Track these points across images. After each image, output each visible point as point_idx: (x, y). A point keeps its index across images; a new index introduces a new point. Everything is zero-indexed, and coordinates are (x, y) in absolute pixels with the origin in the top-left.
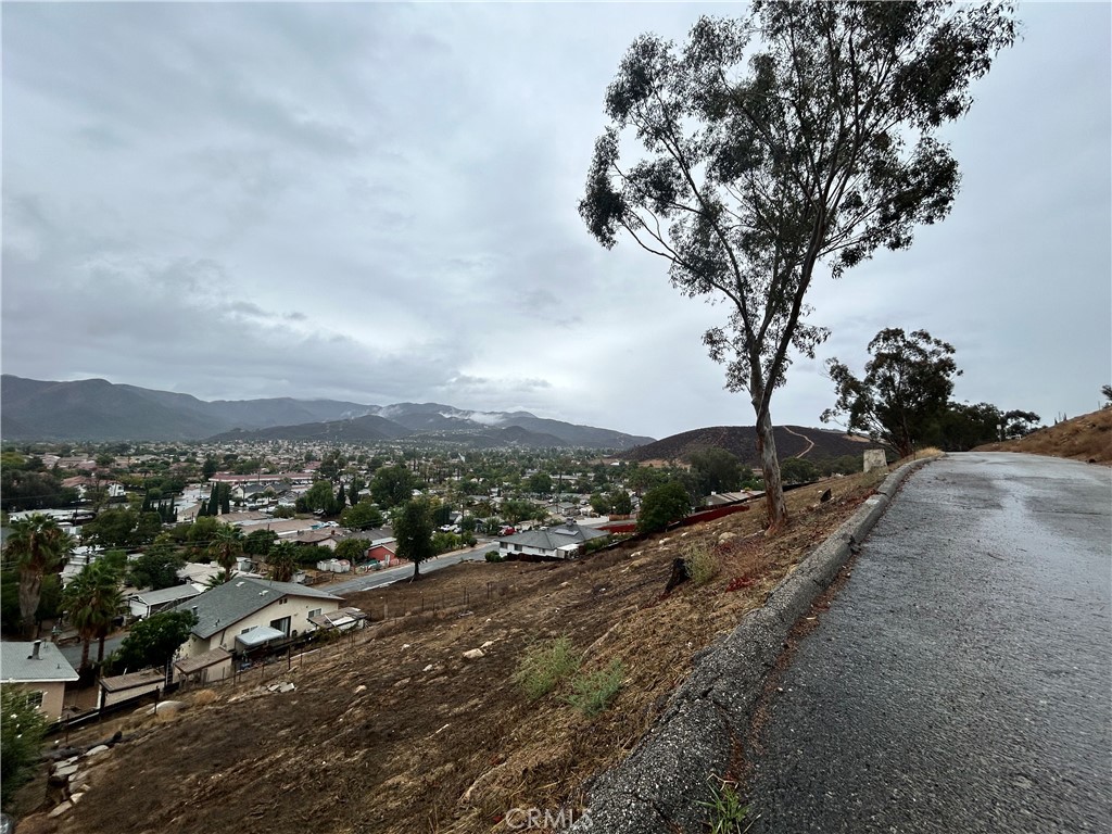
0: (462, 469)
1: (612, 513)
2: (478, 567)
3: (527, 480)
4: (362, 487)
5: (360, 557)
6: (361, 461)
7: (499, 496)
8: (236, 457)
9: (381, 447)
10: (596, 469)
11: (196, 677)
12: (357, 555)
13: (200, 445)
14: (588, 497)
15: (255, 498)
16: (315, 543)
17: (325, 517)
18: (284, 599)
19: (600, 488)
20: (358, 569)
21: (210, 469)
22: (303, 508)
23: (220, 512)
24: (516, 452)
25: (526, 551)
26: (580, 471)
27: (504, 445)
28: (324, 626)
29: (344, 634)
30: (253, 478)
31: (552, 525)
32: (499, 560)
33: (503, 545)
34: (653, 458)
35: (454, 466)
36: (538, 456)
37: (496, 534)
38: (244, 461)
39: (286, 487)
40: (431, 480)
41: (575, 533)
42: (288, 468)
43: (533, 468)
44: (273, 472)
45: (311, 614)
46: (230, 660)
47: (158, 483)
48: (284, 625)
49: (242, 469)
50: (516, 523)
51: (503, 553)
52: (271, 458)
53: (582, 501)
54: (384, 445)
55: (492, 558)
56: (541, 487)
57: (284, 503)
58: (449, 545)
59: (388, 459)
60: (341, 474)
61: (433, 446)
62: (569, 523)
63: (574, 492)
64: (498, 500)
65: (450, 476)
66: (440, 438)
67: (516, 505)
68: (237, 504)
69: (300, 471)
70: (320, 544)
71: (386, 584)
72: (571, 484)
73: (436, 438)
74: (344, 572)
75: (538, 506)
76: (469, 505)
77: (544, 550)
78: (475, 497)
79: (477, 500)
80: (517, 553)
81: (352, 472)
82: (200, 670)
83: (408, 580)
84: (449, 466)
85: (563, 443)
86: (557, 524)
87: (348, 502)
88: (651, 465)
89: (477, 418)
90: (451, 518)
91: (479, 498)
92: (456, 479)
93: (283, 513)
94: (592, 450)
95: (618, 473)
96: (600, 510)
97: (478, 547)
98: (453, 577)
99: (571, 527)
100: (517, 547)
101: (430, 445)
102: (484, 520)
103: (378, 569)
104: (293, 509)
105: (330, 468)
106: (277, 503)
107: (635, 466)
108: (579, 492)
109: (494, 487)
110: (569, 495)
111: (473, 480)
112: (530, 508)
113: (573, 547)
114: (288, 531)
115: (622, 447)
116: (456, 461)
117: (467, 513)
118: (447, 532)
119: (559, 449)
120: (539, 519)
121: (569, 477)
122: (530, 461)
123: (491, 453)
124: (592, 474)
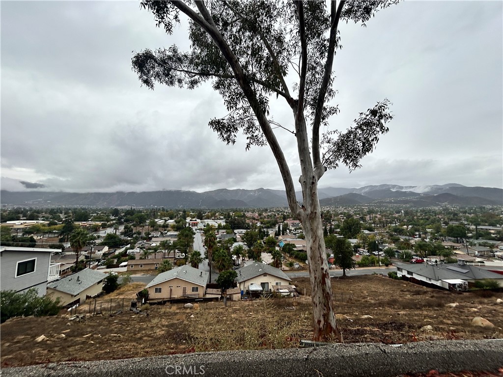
2: (380, 279)
7: (420, 237)
15: (296, 229)
24: (446, 210)
25: (417, 277)
27: (437, 205)
32: (396, 278)
33: (399, 270)
36: (465, 212)
43: (457, 220)
50: (426, 256)
51: (399, 275)
54: (359, 207)
55: (392, 276)
56: (459, 234)
58: (372, 263)
59: (359, 214)
61: (386, 207)
64: (418, 240)
66: (390, 202)
68: (290, 232)
72: (491, 233)
73: (388, 202)
76: (396, 241)
77: (430, 279)
78: (400, 236)
79: (402, 238)
80: (409, 276)
83: (338, 278)
84: (392, 217)
90: (381, 247)
91: (404, 237)
92: (394, 225)
93: (302, 237)
97: (391, 267)
99: (463, 267)
101: (384, 206)
109: (418, 231)
110: (485, 241)
111: (405, 226)
113: (459, 282)
114: (300, 245)
116: (397, 215)
117: (393, 246)
118: (376, 255)
119: (489, 207)
120: (444, 256)
121: (491, 228)
122: (454, 216)
123: (424, 211)
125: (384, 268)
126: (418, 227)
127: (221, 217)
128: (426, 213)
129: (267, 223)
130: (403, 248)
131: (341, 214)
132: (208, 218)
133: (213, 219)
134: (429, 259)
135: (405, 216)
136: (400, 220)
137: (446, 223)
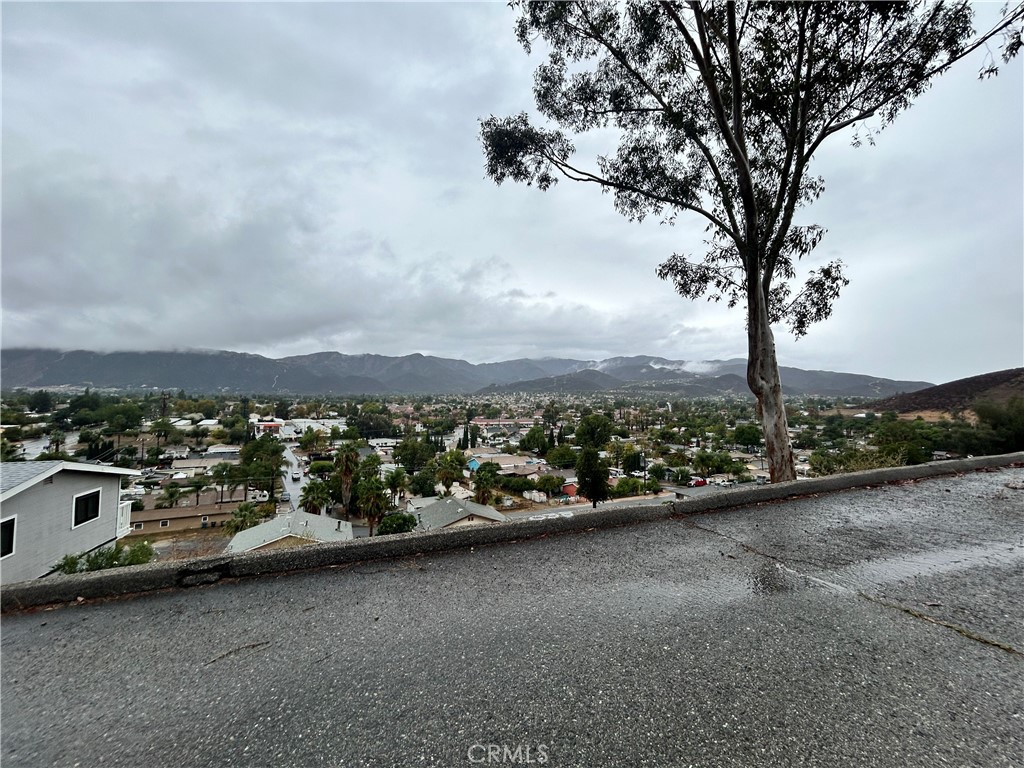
4: (572, 432)
5: (557, 491)
6: (577, 408)
8: (489, 405)
9: (597, 397)
10: (830, 420)
12: (553, 489)
13: (471, 396)
15: (494, 437)
16: (526, 476)
17: (540, 455)
19: (829, 443)
20: (551, 501)
21: (471, 415)
22: (525, 447)
23: (469, 446)
24: (730, 401)
26: (806, 423)
30: (496, 422)
37: (685, 485)
38: (493, 409)
39: (516, 429)
40: (635, 427)
42: (522, 415)
43: (746, 418)
44: (512, 417)
49: (491, 414)
50: (709, 475)
52: (512, 407)
53: (802, 458)
54: (599, 395)
56: (748, 439)
57: (514, 442)
58: (633, 490)
59: (600, 408)
60: (559, 420)
61: (644, 395)
65: (654, 424)
66: (650, 388)
67: (709, 458)
68: (483, 441)
69: (530, 417)
70: (529, 477)
73: (646, 388)
74: (541, 503)
76: (664, 453)
78: (671, 446)
79: (674, 449)
81: (568, 419)
84: (654, 414)
87: (556, 444)
90: (642, 465)
91: (676, 447)
92: (659, 427)
93: (509, 450)
97: (661, 495)
101: (641, 394)
102: (675, 470)
104: (518, 447)
105: (551, 415)
106: (508, 441)
107: (893, 418)
108: (799, 446)
111: (676, 429)
114: (508, 464)
117: (660, 461)
118: (635, 477)
120: (735, 473)
122: (742, 411)
123: (701, 403)
124: (821, 427)
125: (651, 497)
126: (694, 430)
127: (332, 414)
128: (703, 406)
129: (436, 426)
130: (677, 465)
131: (571, 407)
132: (301, 415)
133: (313, 419)
134: (712, 480)
135: (673, 411)
136: (667, 418)
137: (732, 424)
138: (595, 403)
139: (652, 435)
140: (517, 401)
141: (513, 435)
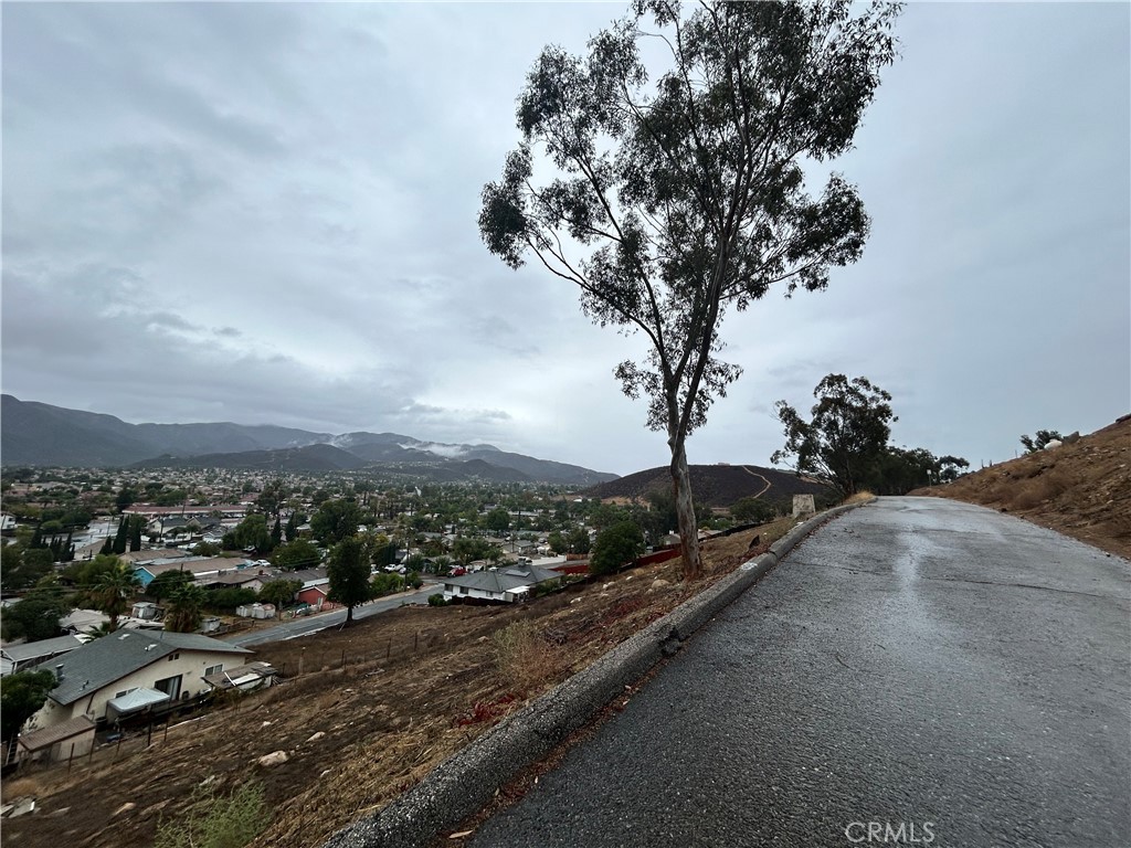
0: (416, 503)
1: (571, 552)
2: (418, 612)
3: (485, 516)
4: (304, 522)
5: (289, 600)
6: (307, 492)
7: (453, 533)
9: (331, 479)
10: (558, 505)
11: (44, 754)
12: (284, 598)
13: (119, 472)
14: (547, 534)
15: (175, 533)
16: (238, 585)
17: (255, 556)
18: (174, 654)
19: (560, 525)
20: (283, 615)
21: (125, 500)
22: (232, 544)
23: (128, 548)
24: (476, 486)
25: (473, 594)
26: (541, 508)
27: (465, 479)
28: (221, 686)
29: (246, 695)
30: (175, 511)
31: (505, 565)
32: (444, 604)
33: (448, 587)
34: (617, 495)
35: (409, 500)
36: (499, 491)
37: (444, 575)
38: (169, 491)
39: (214, 521)
40: (382, 515)
41: (526, 574)
42: (221, 500)
43: (492, 504)
44: (203, 503)
45: (209, 671)
46: (93, 732)
47: (58, 515)
48: (173, 686)
49: (165, 500)
50: (468, 563)
51: (447, 596)
52: (202, 488)
53: (541, 540)
54: (335, 477)
55: (436, 601)
56: (499, 524)
57: (209, 539)
58: (391, 586)
59: (337, 492)
60: (282, 507)
61: (388, 479)
62: (521, 564)
63: (533, 529)
64: (451, 537)
65: (404, 510)
66: (397, 470)
67: (468, 544)
68: (153, 540)
69: (235, 503)
70: (244, 586)
71: (313, 632)
72: (530, 521)
73: (392, 470)
74: (267, 618)
75: (494, 544)
76: (420, 543)
77: (491, 593)
78: (427, 534)
79: (428, 537)
80: (463, 596)
81: (295, 505)
82: (50, 745)
83: (338, 627)
84: (403, 499)
85: (526, 478)
86: (509, 564)
87: (284, 538)
88: (614, 503)
89: (435, 449)
90: (397, 557)
91: (431, 535)
92: (409, 514)
93: (206, 551)
94: (556, 486)
95: (580, 510)
96: (558, 549)
97: (423, 589)
98: (390, 622)
99: (523, 568)
100: (463, 590)
101: (384, 477)
102: (434, 559)
103: (307, 614)
104: (220, 546)
105: (270, 500)
106: (201, 538)
107: (600, 502)
108: (539, 529)
109: (449, 523)
110: (528, 532)
111: (428, 515)
112: (484, 547)
113: (522, 589)
114: (206, 572)
115: (587, 483)
116: (410, 495)
117: (416, 551)
118: (391, 572)
119: (522, 484)
120: (492, 559)
121: (529, 514)
122: (488, 497)
123: (450, 487)
124: (554, 511)
125: (413, 592)
126: (447, 517)
128: (452, 492)
130: (434, 555)
134: (472, 567)
135: (423, 496)
137: (482, 509)
138: (329, 485)
139: (403, 523)
140: (209, 481)
141: (209, 528)
